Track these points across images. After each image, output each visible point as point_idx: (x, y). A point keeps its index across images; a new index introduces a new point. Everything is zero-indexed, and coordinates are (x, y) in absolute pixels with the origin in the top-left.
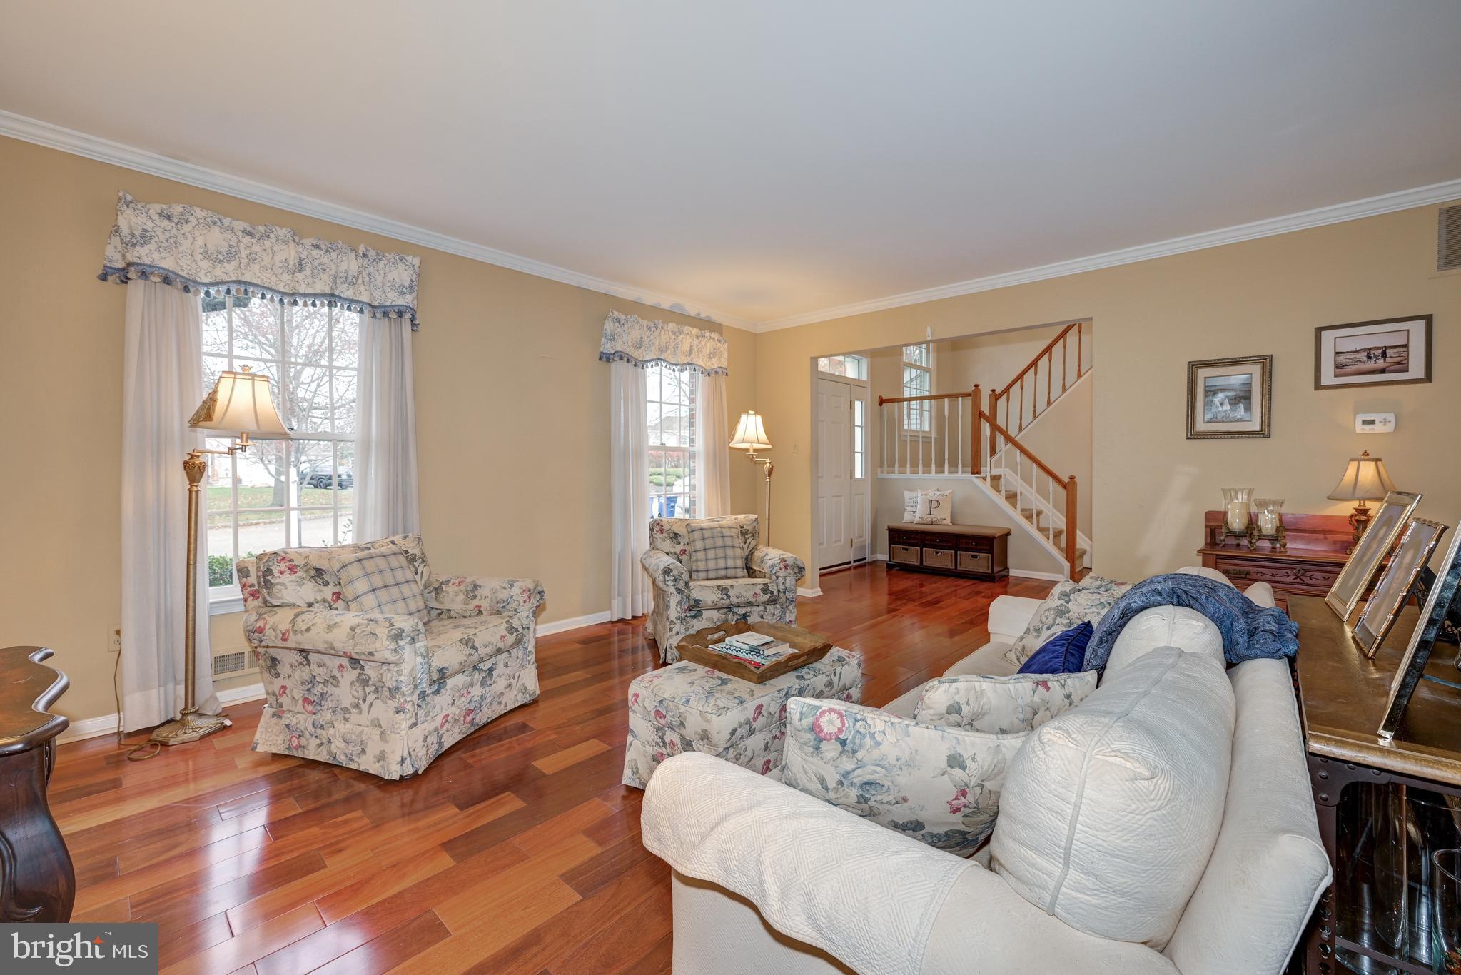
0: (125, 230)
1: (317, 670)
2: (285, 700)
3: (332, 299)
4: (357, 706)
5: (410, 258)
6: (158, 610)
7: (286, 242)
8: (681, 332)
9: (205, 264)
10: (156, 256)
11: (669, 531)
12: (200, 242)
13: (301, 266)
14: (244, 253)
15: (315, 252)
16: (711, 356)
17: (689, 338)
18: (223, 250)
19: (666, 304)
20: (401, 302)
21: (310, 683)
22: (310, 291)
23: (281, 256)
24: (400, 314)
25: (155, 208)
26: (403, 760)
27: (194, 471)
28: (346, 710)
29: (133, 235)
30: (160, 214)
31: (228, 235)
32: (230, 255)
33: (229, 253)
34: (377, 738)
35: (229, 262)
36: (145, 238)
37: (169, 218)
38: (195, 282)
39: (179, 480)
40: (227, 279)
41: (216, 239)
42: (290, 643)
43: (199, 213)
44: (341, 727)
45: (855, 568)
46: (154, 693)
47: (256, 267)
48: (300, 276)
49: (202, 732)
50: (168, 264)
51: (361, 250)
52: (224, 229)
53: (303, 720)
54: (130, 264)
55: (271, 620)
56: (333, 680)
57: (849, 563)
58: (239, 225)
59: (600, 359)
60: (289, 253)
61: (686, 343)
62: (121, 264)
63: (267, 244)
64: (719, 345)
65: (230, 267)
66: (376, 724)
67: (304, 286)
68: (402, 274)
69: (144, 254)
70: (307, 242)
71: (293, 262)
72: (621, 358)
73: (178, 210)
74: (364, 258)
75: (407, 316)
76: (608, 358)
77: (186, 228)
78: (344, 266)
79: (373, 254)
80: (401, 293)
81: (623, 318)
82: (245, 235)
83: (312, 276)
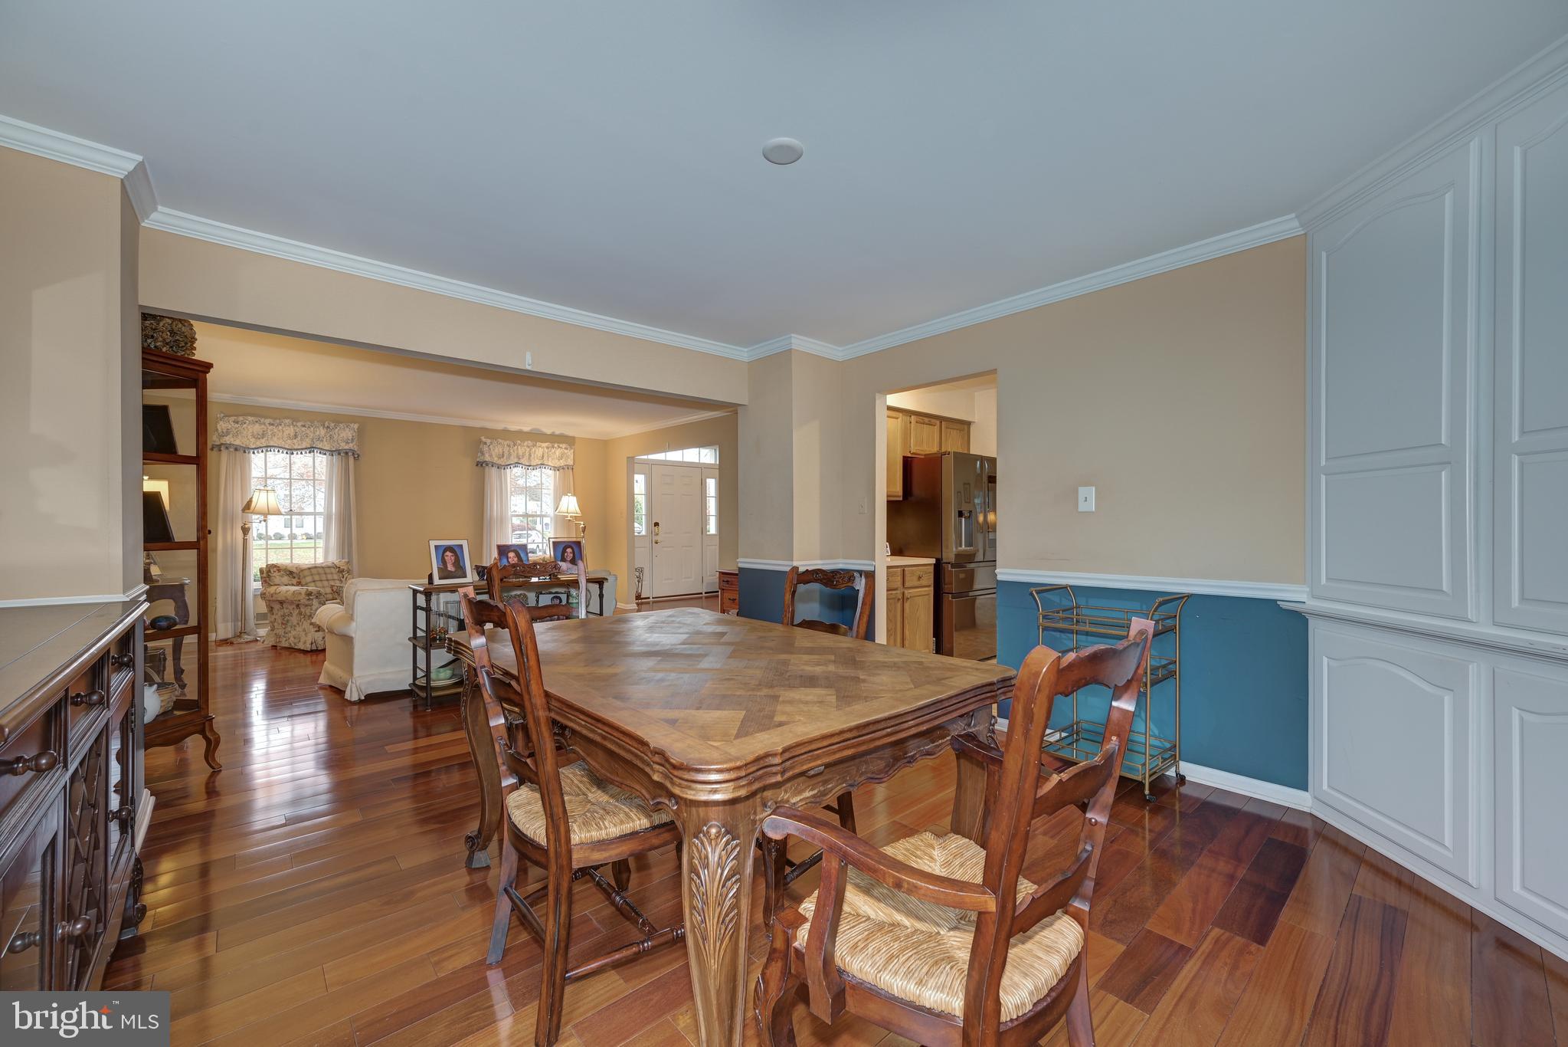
0: (220, 430)
1: (286, 611)
2: (276, 624)
3: (311, 449)
4: (298, 624)
5: (352, 425)
6: (232, 590)
7: (289, 426)
8: (534, 446)
9: (253, 440)
10: (232, 440)
12: (251, 430)
13: (296, 436)
14: (270, 433)
15: (303, 429)
16: (560, 458)
17: (540, 450)
18: (260, 434)
19: (526, 429)
20: (347, 447)
21: (283, 616)
22: (299, 447)
23: (287, 432)
24: (347, 453)
25: (232, 419)
26: (312, 644)
27: (246, 531)
28: (295, 626)
29: (223, 432)
30: (234, 422)
31: (263, 426)
32: (263, 436)
33: (263, 434)
34: (304, 636)
35: (263, 438)
36: (228, 433)
37: (237, 423)
38: (248, 448)
39: (240, 533)
40: (262, 445)
41: (257, 428)
42: (274, 598)
43: (250, 418)
44: (293, 633)
45: (706, 597)
46: (229, 624)
47: (275, 439)
48: (295, 441)
49: (246, 640)
50: (237, 442)
51: (326, 424)
52: (261, 424)
53: (281, 632)
54: (222, 444)
55: (268, 590)
56: (291, 615)
57: (702, 593)
58: (268, 421)
59: (477, 465)
60: (290, 431)
61: (539, 452)
62: (218, 443)
63: (280, 428)
64: (566, 451)
65: (263, 440)
66: (304, 630)
67: (297, 444)
68: (347, 434)
69: (228, 440)
70: (299, 424)
71: (292, 434)
72: (487, 465)
73: (241, 418)
74: (328, 427)
75: (350, 454)
76: (481, 464)
77: (245, 426)
78: (318, 433)
79: (333, 425)
80: (347, 443)
81: (488, 441)
82: (270, 424)
83: (302, 440)
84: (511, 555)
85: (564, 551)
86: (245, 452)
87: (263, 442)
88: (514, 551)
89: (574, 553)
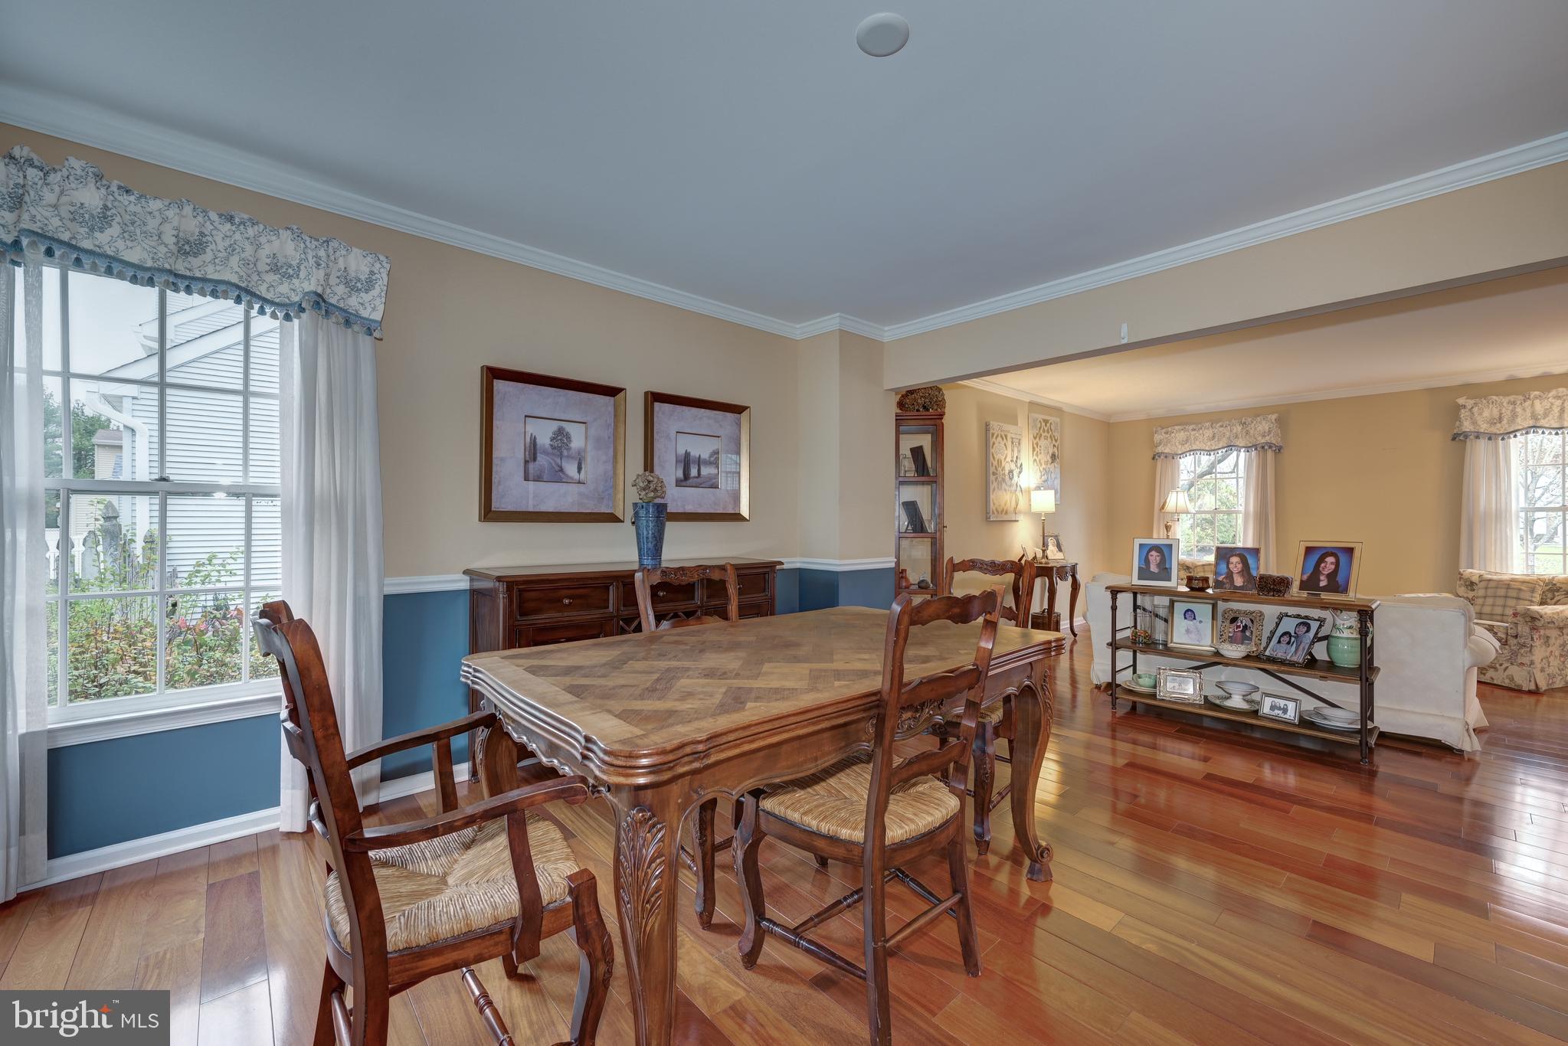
3: (1228, 448)
5: (1270, 416)
7: (1208, 428)
9: (1179, 446)
11: (1466, 580)
12: (1177, 438)
13: (1214, 437)
14: (1193, 438)
15: (1221, 429)
20: (1263, 441)
22: (1217, 447)
23: (1207, 435)
24: (1263, 447)
31: (1186, 433)
33: (1187, 440)
35: (1187, 444)
38: (1176, 454)
40: (1186, 450)
41: (1182, 435)
43: (1177, 428)
47: (1198, 443)
50: (1167, 450)
51: (1244, 420)
52: (1185, 431)
58: (1191, 427)
59: (1454, 439)
60: (1210, 433)
63: (1201, 431)
68: (1264, 427)
70: (1218, 425)
71: (1211, 436)
72: (1466, 437)
73: (1170, 429)
74: (1245, 423)
75: (1266, 447)
76: (1459, 438)
77: (1173, 434)
78: (1234, 431)
79: (1249, 420)
80: (1264, 436)
81: (1470, 403)
82: (1194, 430)
83: (1219, 440)
84: (1235, 560)
85: (1322, 559)
86: (1173, 458)
87: (1187, 447)
88: (1239, 555)
89: (1337, 564)
